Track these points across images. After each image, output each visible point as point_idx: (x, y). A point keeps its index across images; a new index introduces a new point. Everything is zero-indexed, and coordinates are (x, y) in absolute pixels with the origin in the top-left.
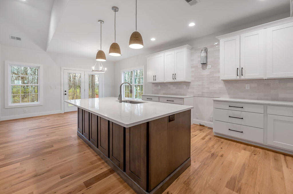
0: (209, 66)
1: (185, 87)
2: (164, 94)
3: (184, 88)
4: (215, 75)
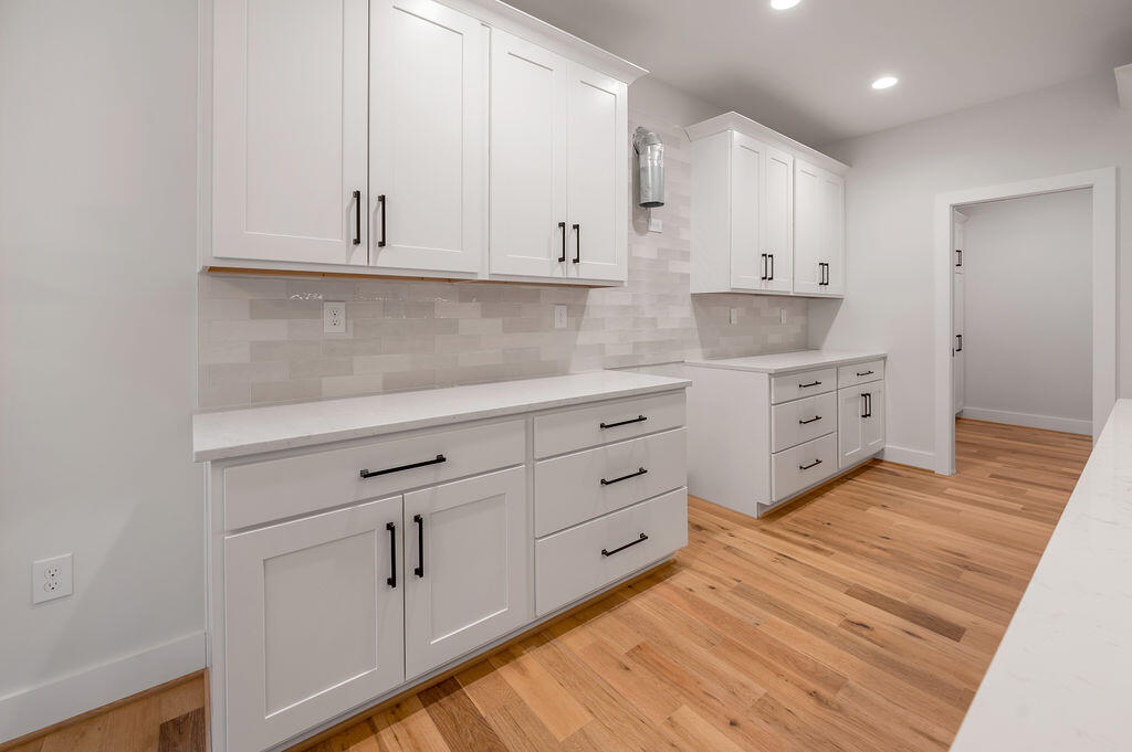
0: (655, 220)
1: (561, 319)
3: (558, 325)
4: (677, 267)
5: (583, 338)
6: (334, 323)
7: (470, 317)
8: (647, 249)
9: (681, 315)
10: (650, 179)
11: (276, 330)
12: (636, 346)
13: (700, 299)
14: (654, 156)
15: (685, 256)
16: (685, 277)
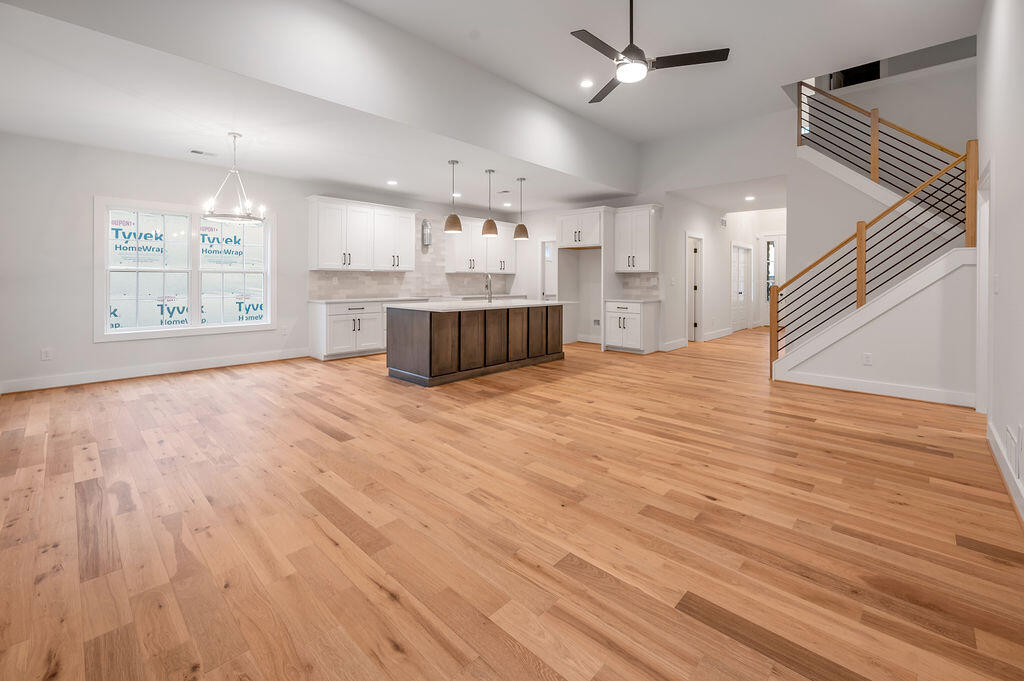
0: (431, 250)
1: (395, 281)
2: (348, 297)
4: (438, 264)
5: (403, 287)
6: (335, 281)
7: (368, 280)
8: (427, 258)
9: (441, 281)
10: (426, 237)
11: (323, 283)
12: (423, 290)
13: (450, 275)
14: (427, 231)
15: (444, 260)
16: (444, 267)
